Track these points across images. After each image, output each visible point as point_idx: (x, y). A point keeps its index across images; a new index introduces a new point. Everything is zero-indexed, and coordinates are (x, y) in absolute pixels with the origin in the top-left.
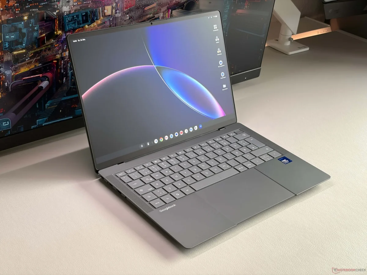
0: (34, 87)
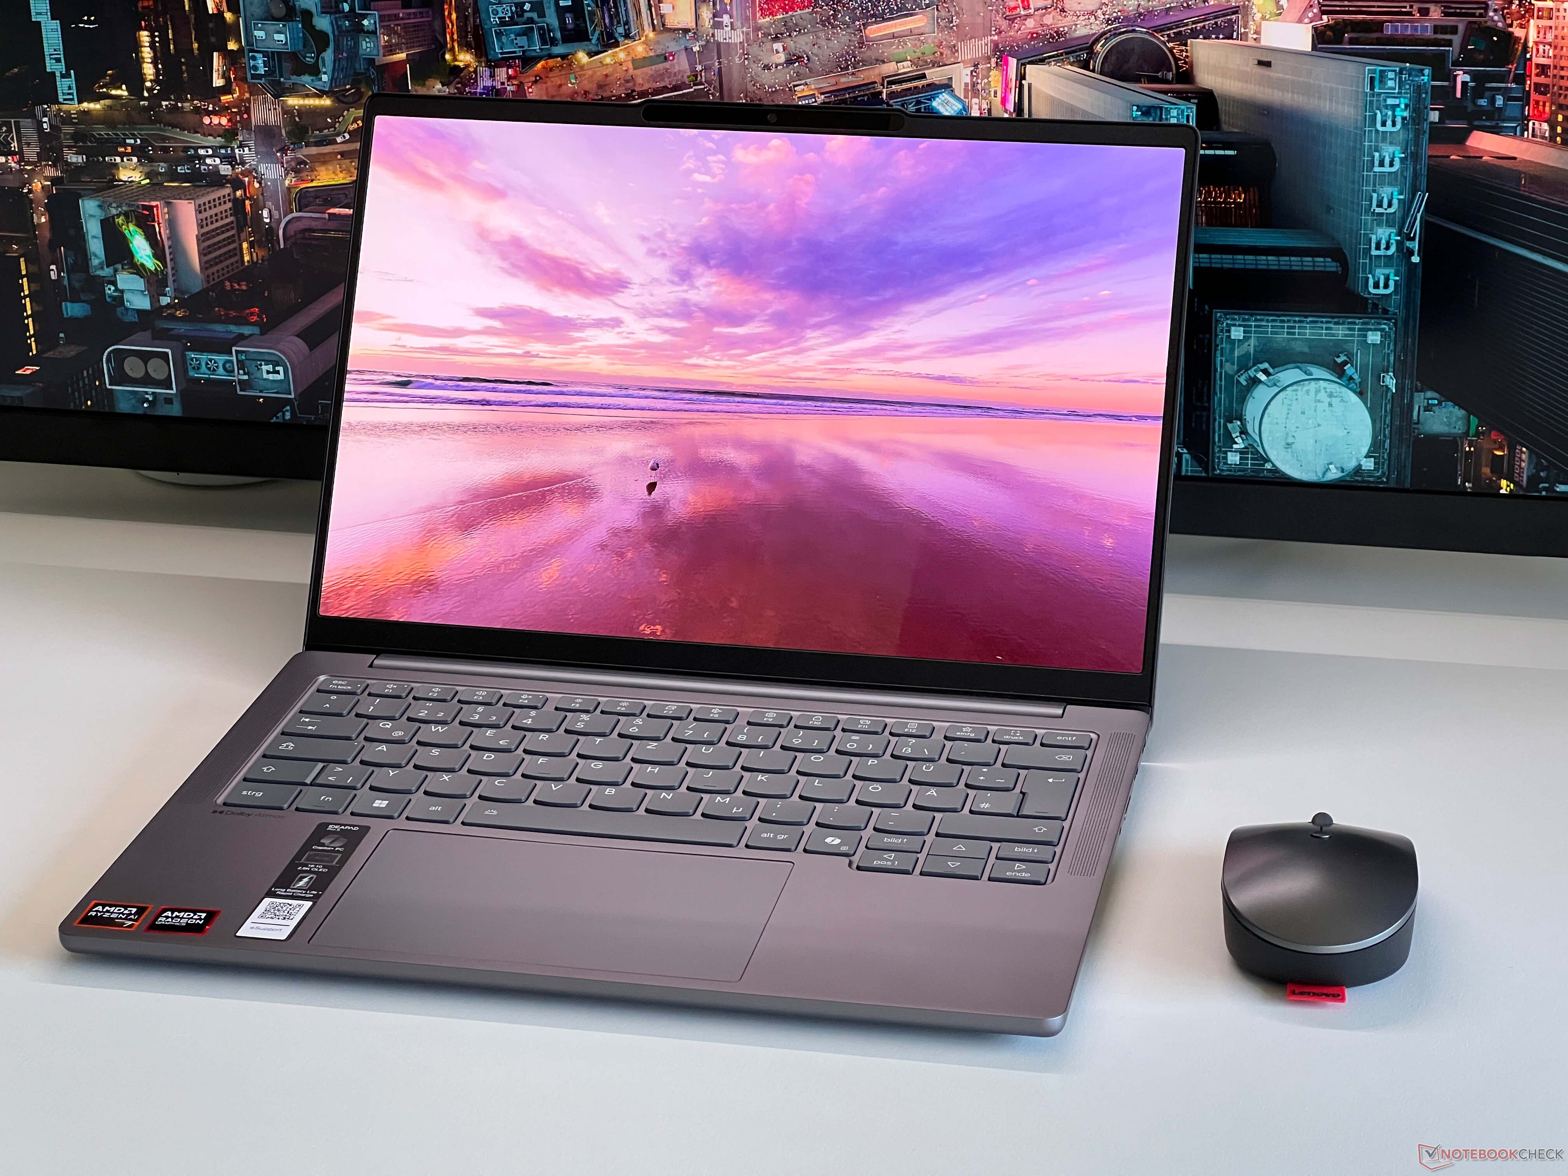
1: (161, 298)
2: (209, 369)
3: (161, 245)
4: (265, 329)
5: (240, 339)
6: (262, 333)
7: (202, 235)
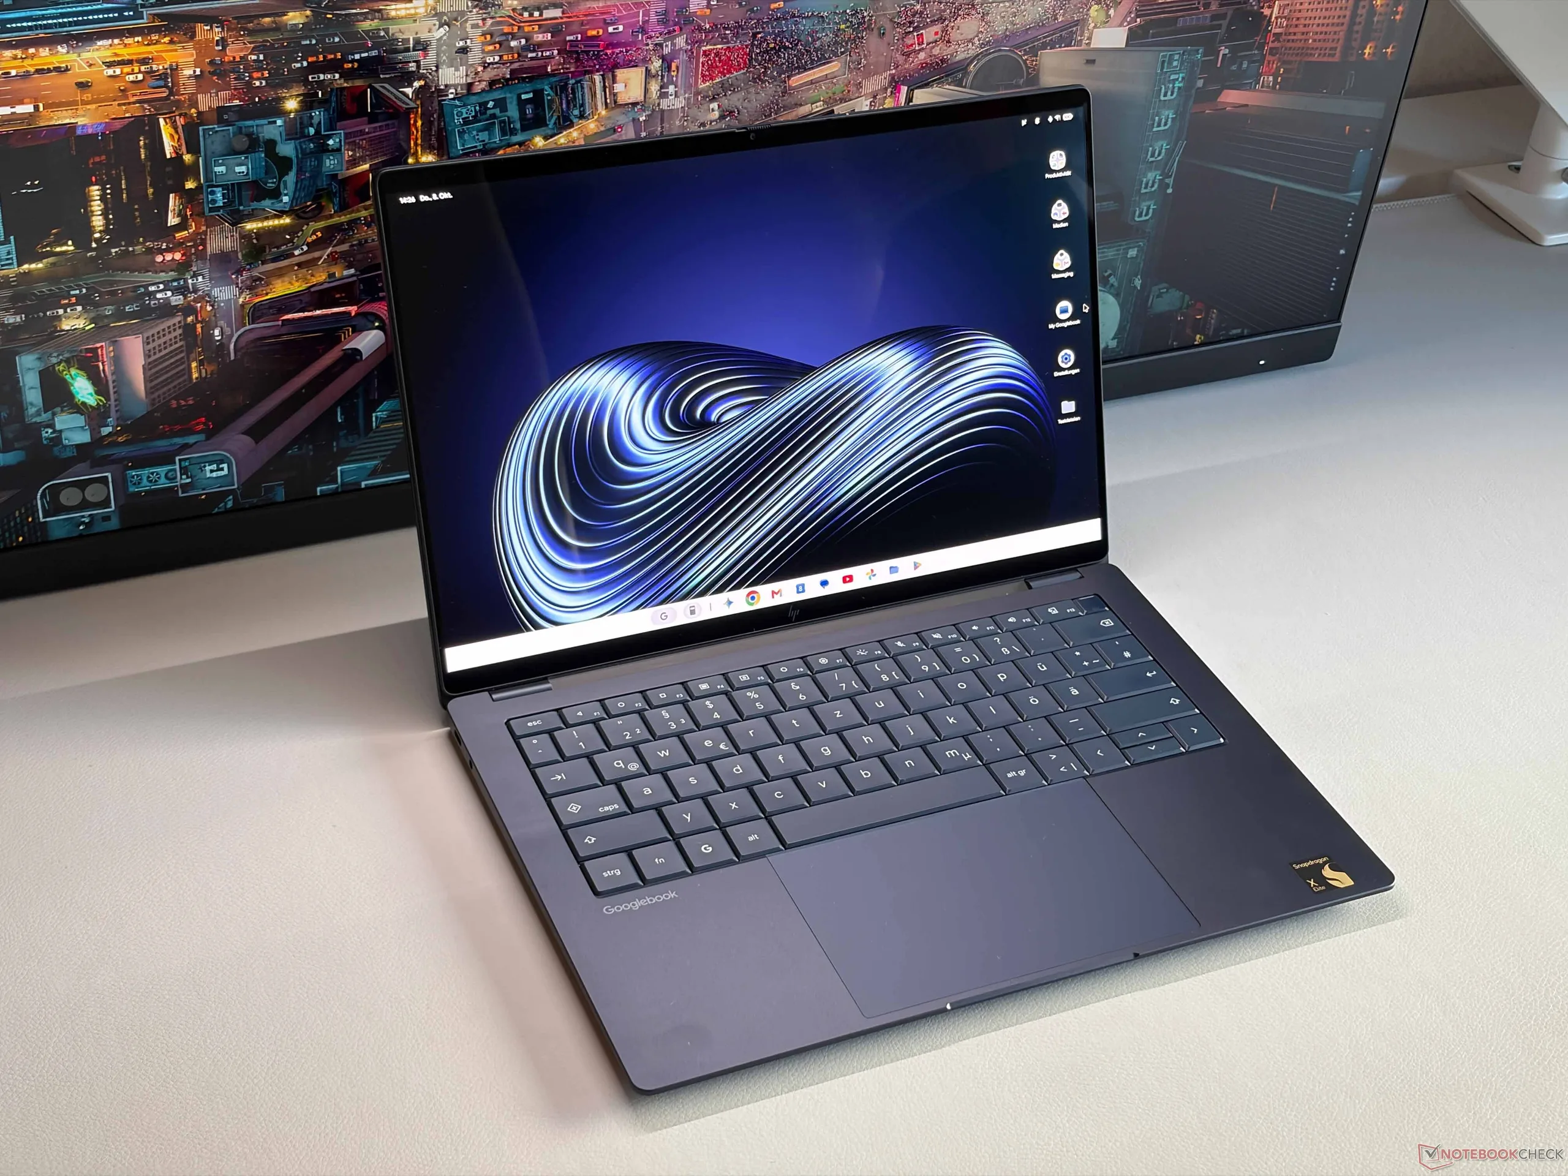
0: (326, 351)
1: (102, 429)
2: (151, 481)
3: (105, 381)
4: (210, 434)
5: (185, 448)
6: (208, 439)
7: (150, 363)
